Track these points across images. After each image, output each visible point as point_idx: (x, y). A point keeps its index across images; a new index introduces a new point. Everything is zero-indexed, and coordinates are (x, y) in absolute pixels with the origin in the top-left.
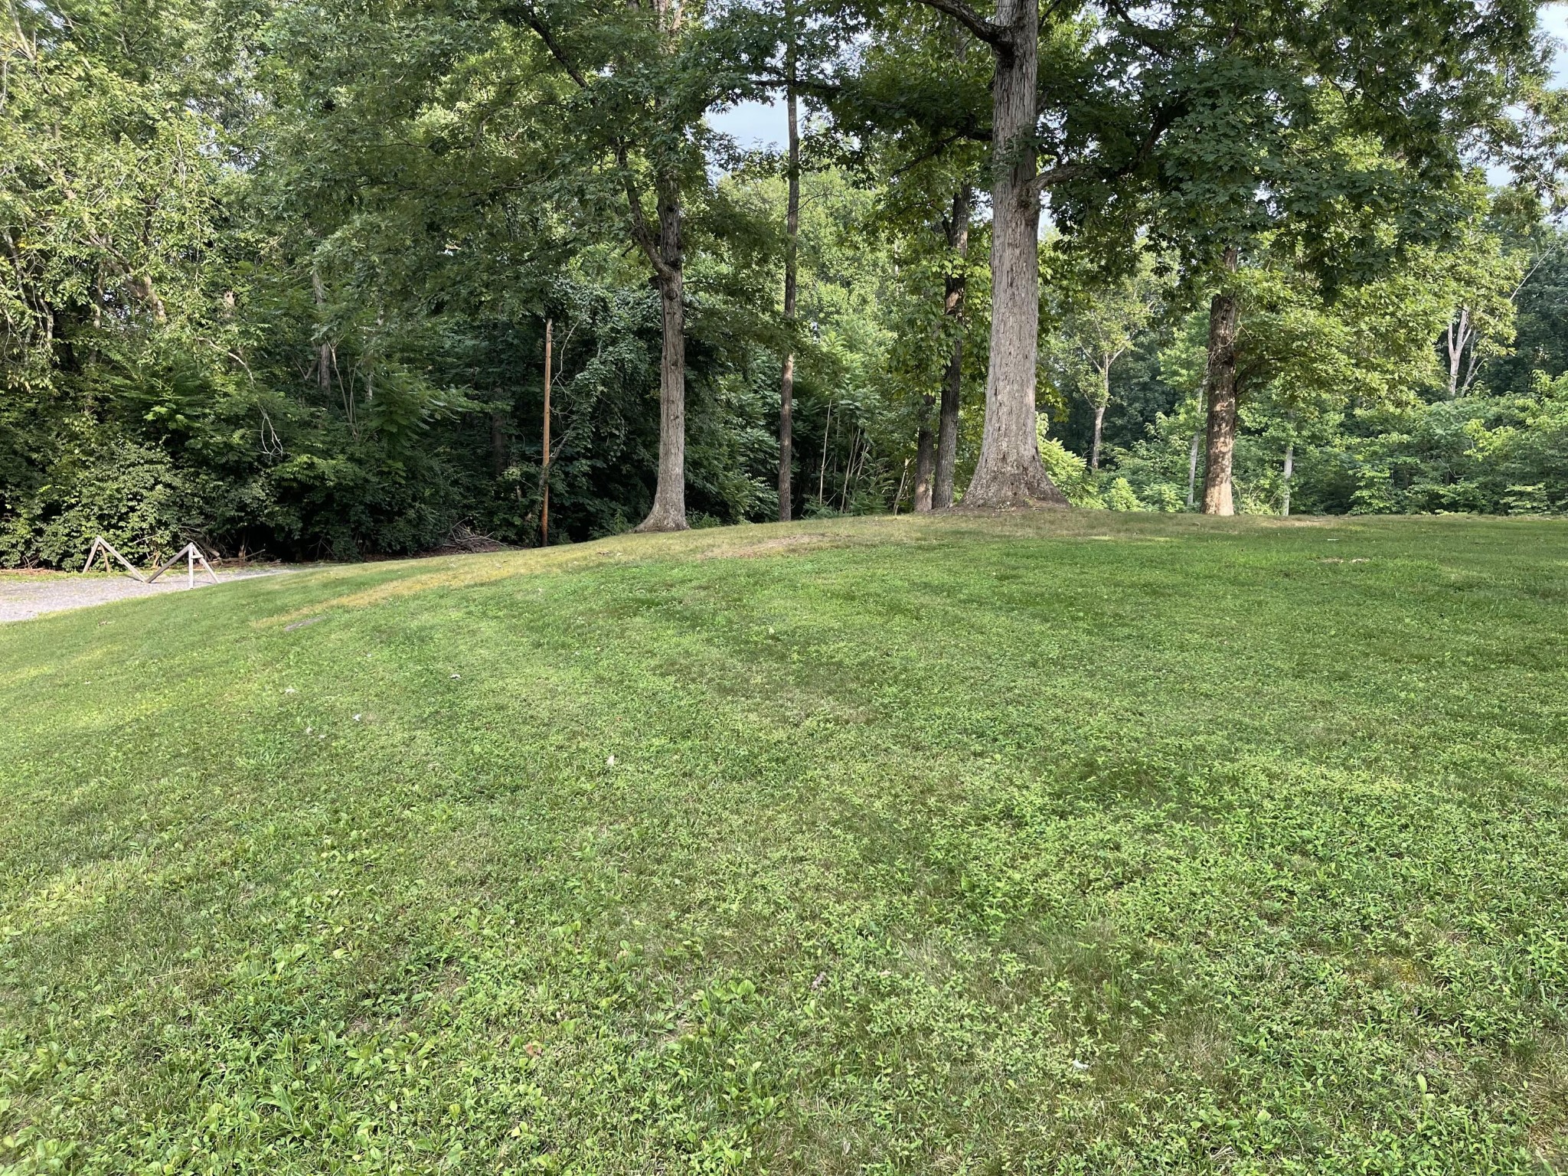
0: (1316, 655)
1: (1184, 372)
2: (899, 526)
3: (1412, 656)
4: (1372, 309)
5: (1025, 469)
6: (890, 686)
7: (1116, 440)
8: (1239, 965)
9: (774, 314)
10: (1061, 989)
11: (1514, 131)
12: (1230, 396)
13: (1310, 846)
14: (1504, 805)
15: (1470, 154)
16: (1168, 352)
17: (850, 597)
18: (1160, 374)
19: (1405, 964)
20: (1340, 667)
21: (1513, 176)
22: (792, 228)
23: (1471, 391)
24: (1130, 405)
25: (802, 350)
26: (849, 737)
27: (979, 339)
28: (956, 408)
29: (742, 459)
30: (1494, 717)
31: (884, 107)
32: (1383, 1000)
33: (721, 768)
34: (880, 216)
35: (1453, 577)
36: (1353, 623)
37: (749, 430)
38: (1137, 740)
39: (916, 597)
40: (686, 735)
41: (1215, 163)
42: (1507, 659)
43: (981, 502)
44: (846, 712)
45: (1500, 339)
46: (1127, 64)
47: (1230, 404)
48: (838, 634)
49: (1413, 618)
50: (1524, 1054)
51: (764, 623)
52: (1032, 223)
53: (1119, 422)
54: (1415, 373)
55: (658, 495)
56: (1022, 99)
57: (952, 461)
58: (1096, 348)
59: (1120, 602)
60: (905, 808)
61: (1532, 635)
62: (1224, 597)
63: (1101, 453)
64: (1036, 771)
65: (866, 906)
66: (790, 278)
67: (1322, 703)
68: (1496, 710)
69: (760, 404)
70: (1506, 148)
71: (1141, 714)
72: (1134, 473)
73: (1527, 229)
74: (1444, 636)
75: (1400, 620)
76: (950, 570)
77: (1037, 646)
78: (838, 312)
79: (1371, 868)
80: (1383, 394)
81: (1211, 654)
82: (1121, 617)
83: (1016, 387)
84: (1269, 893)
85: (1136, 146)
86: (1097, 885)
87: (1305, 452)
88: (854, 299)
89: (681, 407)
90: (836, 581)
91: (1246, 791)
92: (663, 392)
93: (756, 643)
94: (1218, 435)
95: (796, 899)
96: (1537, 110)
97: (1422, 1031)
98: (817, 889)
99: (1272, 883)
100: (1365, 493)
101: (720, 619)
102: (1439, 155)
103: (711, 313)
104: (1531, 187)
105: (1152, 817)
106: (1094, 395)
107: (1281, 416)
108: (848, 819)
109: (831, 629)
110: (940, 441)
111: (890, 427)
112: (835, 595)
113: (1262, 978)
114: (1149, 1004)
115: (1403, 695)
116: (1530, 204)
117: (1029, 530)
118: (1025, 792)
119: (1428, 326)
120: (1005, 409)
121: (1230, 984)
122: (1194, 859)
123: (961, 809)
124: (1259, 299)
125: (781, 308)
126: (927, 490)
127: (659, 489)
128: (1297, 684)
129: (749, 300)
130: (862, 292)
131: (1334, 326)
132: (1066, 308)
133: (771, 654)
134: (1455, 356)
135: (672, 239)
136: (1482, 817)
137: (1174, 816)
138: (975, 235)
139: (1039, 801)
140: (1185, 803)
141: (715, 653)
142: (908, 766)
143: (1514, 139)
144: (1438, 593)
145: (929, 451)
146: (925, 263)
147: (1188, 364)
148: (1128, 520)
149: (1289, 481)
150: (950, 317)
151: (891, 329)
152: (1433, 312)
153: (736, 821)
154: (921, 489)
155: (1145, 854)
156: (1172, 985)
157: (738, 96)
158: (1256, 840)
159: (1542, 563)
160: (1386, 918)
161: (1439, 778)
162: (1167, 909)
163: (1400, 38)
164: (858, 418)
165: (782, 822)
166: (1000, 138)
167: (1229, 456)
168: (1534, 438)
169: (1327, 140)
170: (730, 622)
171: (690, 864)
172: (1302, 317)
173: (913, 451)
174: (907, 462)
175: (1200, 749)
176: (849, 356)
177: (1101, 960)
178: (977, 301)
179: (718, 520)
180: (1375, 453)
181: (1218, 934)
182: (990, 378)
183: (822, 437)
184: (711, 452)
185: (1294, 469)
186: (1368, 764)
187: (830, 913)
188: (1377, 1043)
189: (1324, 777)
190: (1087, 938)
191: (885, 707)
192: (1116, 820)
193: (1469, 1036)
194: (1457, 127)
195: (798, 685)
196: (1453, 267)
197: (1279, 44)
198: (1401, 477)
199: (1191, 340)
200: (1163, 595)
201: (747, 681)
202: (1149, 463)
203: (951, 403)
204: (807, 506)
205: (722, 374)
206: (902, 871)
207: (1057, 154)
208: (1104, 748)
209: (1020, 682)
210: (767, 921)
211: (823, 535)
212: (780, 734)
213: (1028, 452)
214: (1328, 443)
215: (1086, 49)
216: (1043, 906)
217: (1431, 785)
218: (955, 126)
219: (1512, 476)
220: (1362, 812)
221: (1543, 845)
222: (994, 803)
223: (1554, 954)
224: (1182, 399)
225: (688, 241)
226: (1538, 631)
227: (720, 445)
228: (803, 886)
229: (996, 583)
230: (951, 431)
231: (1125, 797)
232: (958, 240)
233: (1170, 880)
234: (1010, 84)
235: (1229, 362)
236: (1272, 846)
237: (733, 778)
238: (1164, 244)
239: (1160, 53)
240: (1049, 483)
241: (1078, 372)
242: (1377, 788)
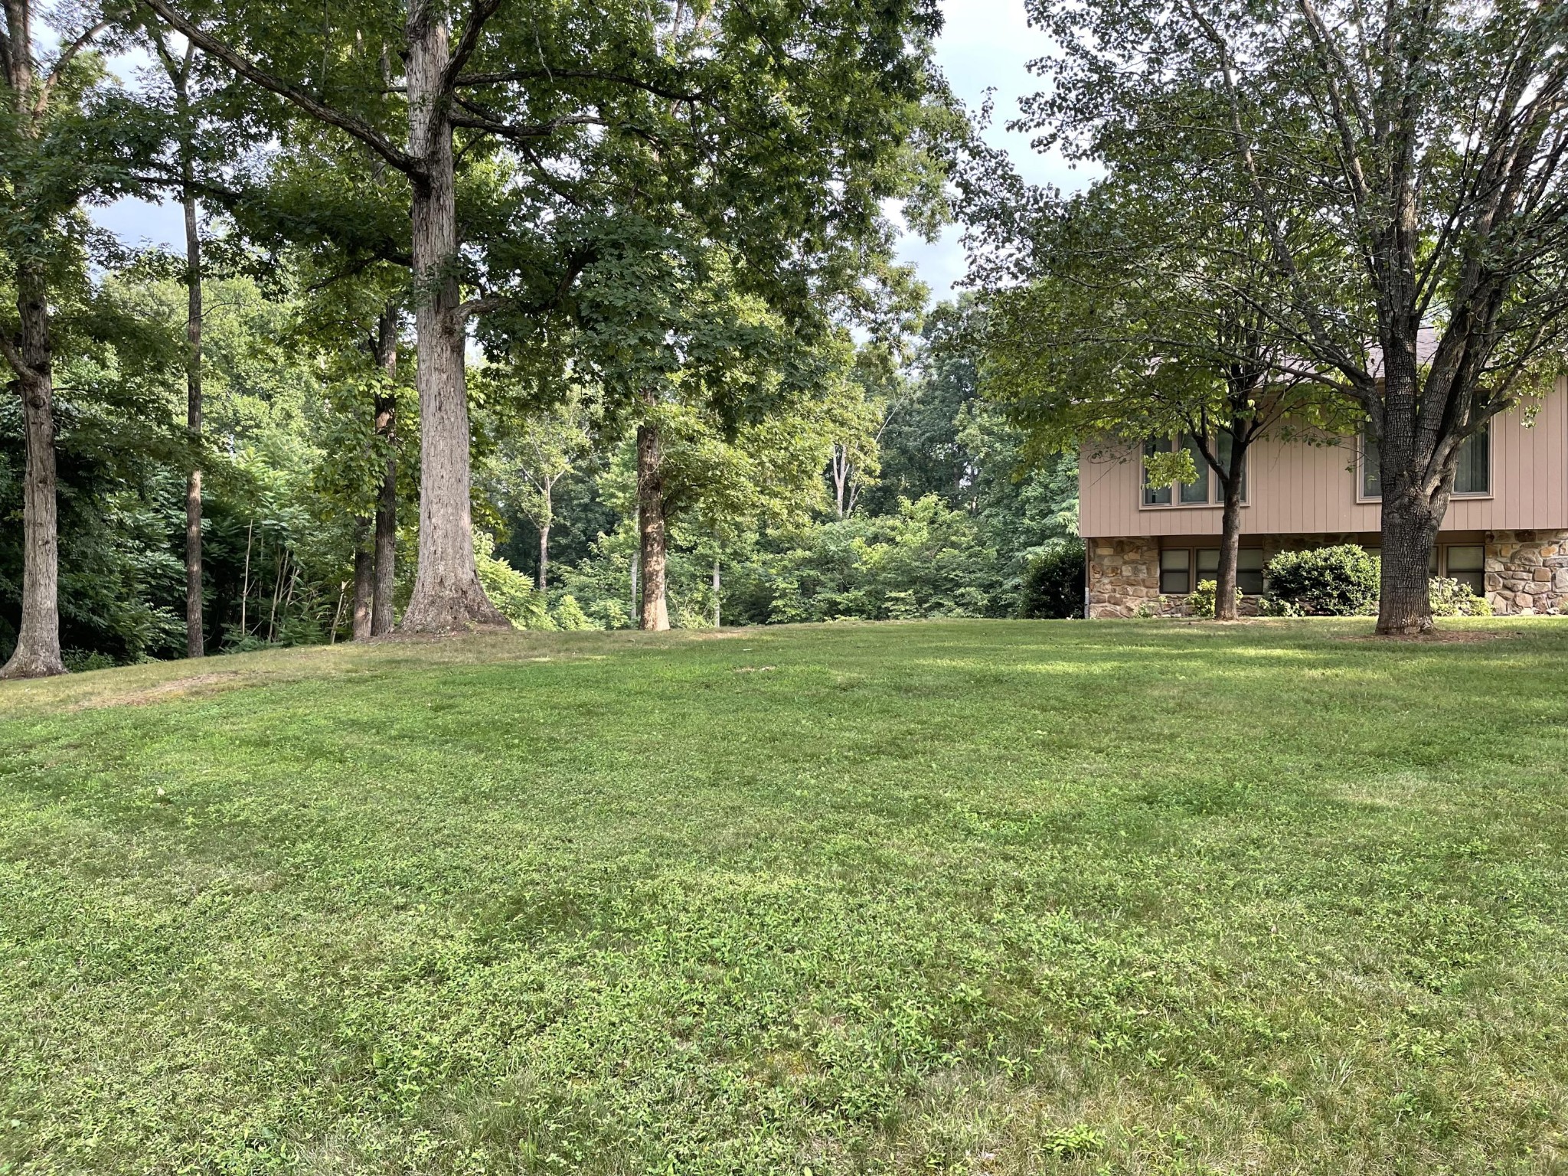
0: (729, 762)
1: (620, 494)
2: (330, 657)
3: (806, 755)
4: (769, 444)
5: (464, 593)
6: (304, 842)
7: (562, 559)
8: (651, 1091)
9: (172, 427)
10: (475, 1160)
11: (869, 299)
12: (659, 518)
13: (718, 954)
14: (874, 887)
15: (838, 316)
16: (605, 475)
17: (262, 743)
18: (599, 496)
19: (794, 1057)
20: (749, 772)
21: (869, 336)
22: (194, 336)
23: (853, 513)
24: (573, 525)
25: (209, 468)
26: (248, 910)
27: (413, 461)
28: (393, 529)
29: (142, 587)
30: (867, 805)
31: (293, 221)
32: (776, 1098)
33: (83, 969)
34: (298, 330)
35: (839, 679)
36: (760, 728)
37: (149, 553)
38: (564, 869)
39: (341, 737)
40: (36, 935)
41: (624, 308)
42: (878, 751)
43: (419, 627)
44: (249, 879)
45: (869, 472)
46: (540, 209)
47: (660, 527)
48: (245, 788)
49: (808, 720)
50: (891, 1127)
51: (152, 784)
52: (459, 350)
53: (563, 541)
54: (807, 499)
55: (22, 634)
56: (441, 229)
57: (390, 583)
58: (537, 470)
59: (556, 725)
60: (312, 984)
61: (898, 727)
62: (652, 712)
63: (548, 572)
64: (461, 917)
65: (259, 1109)
66: (194, 388)
67: (733, 808)
68: (870, 799)
69: (162, 524)
70: (863, 312)
71: (570, 841)
72: (581, 590)
73: (884, 381)
74: (832, 734)
75: (797, 722)
76: (381, 704)
77: (470, 780)
78: (258, 426)
79: (767, 966)
80: (785, 517)
81: (638, 770)
82: (556, 740)
83: (450, 510)
84: (682, 1009)
85: (555, 285)
86: (518, 1032)
87: (729, 567)
88: (276, 413)
89: (52, 530)
90: (249, 726)
91: (665, 907)
92: (27, 514)
93: (139, 809)
94: (651, 554)
95: (173, 1118)
96: (884, 283)
97: (808, 1122)
98: (199, 1100)
99: (685, 998)
100: (780, 603)
101: (93, 784)
102: (808, 317)
103: (93, 423)
104: (885, 345)
105: (576, 949)
106: (538, 516)
107: (707, 535)
108: (242, 1008)
109: (239, 782)
110: (376, 563)
111: (322, 549)
112: (244, 742)
113: (672, 1099)
114: (566, 1155)
115: (798, 793)
116: (884, 360)
117: (470, 655)
118: (448, 943)
119: (814, 459)
120: (439, 533)
121: (643, 1115)
122: (615, 986)
123: (378, 974)
124: (678, 431)
125: (183, 421)
126: (367, 614)
127: (24, 626)
128: (712, 793)
129: (141, 411)
130: (286, 406)
131: (739, 457)
132: (502, 432)
133: (157, 820)
134: (840, 484)
135: (37, 340)
136: (857, 901)
137: (598, 945)
138: (403, 357)
139: (463, 951)
140: (606, 927)
141: (83, 826)
142: (320, 933)
143: (869, 305)
144: (828, 694)
145: (367, 573)
146: (350, 381)
147: (624, 488)
148: (568, 639)
149: (718, 594)
150: (381, 437)
151: (320, 446)
152: (816, 448)
153: (98, 1033)
154: (361, 613)
155: (568, 990)
156: (589, 1128)
157: (117, 190)
158: (671, 956)
159: (905, 663)
160: (780, 1014)
161: (825, 869)
162: (587, 1045)
163: (773, 215)
164: (284, 539)
165: (159, 1027)
166: (421, 264)
167: (662, 574)
168: (902, 553)
169: (718, 297)
170: (107, 785)
171: (35, 1096)
172: (714, 449)
173: (349, 573)
174: (344, 585)
175: (624, 870)
176: (272, 473)
177: (519, 1117)
178: (409, 422)
179: (110, 658)
180: (785, 567)
181: (634, 1062)
182: (423, 500)
183: (242, 560)
184: (98, 581)
185: (721, 582)
186: (769, 863)
187: (214, 1128)
188: (770, 1144)
189: (732, 883)
190: (506, 1096)
191: (297, 868)
192: (541, 958)
193: (846, 1118)
194: (825, 292)
195: (190, 855)
196: (830, 410)
197: (677, 207)
198: (807, 588)
199: (625, 465)
200: (597, 714)
201: (124, 857)
202: (594, 580)
203: (386, 525)
204: (226, 637)
205: (111, 491)
206: (304, 1059)
207: (479, 285)
208: (533, 882)
209: (450, 821)
210: (132, 1152)
211: (236, 673)
212: (165, 917)
213: (466, 575)
214: (747, 559)
215: (507, 189)
216: (463, 1068)
217: (818, 877)
218: (373, 249)
219: (887, 583)
220: (762, 912)
221: (904, 920)
222: (415, 960)
223: (912, 1023)
224: (620, 519)
225: (57, 342)
226: (902, 723)
227: (111, 572)
228: (181, 1100)
229: (430, 714)
230: (389, 553)
231: (552, 931)
232: (386, 360)
233: (591, 1014)
234: (428, 213)
235: (657, 487)
236: (686, 959)
237: (98, 980)
238: (588, 377)
239: (574, 203)
240: (490, 605)
241: (520, 493)
242: (775, 887)
